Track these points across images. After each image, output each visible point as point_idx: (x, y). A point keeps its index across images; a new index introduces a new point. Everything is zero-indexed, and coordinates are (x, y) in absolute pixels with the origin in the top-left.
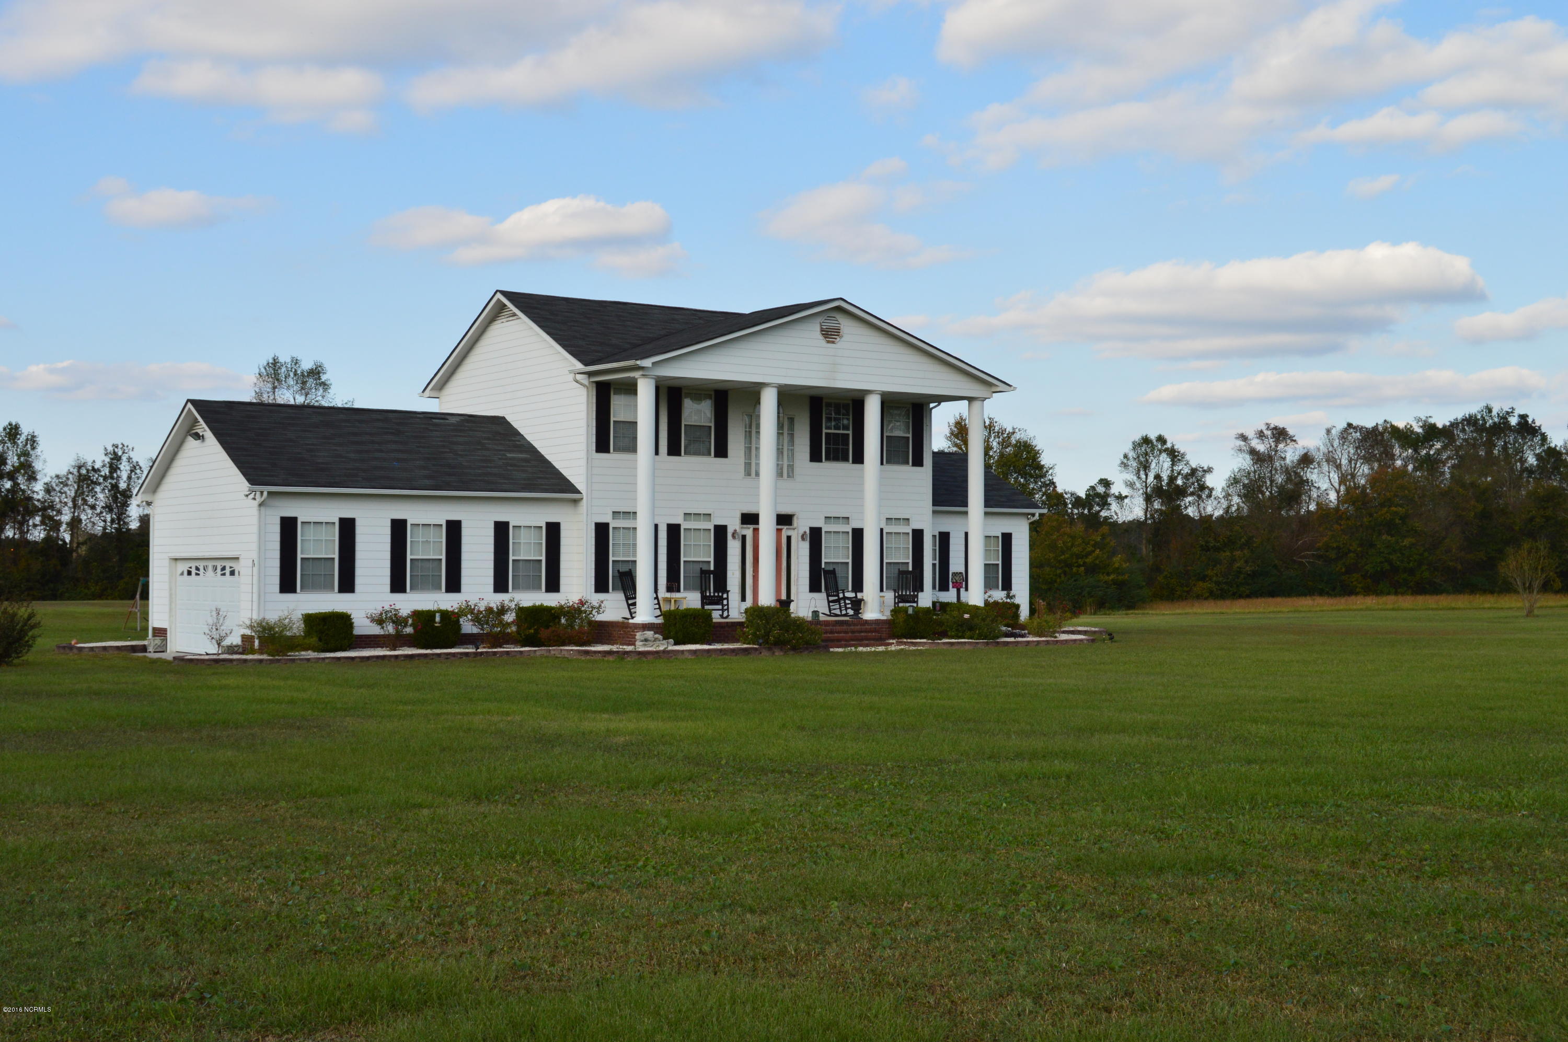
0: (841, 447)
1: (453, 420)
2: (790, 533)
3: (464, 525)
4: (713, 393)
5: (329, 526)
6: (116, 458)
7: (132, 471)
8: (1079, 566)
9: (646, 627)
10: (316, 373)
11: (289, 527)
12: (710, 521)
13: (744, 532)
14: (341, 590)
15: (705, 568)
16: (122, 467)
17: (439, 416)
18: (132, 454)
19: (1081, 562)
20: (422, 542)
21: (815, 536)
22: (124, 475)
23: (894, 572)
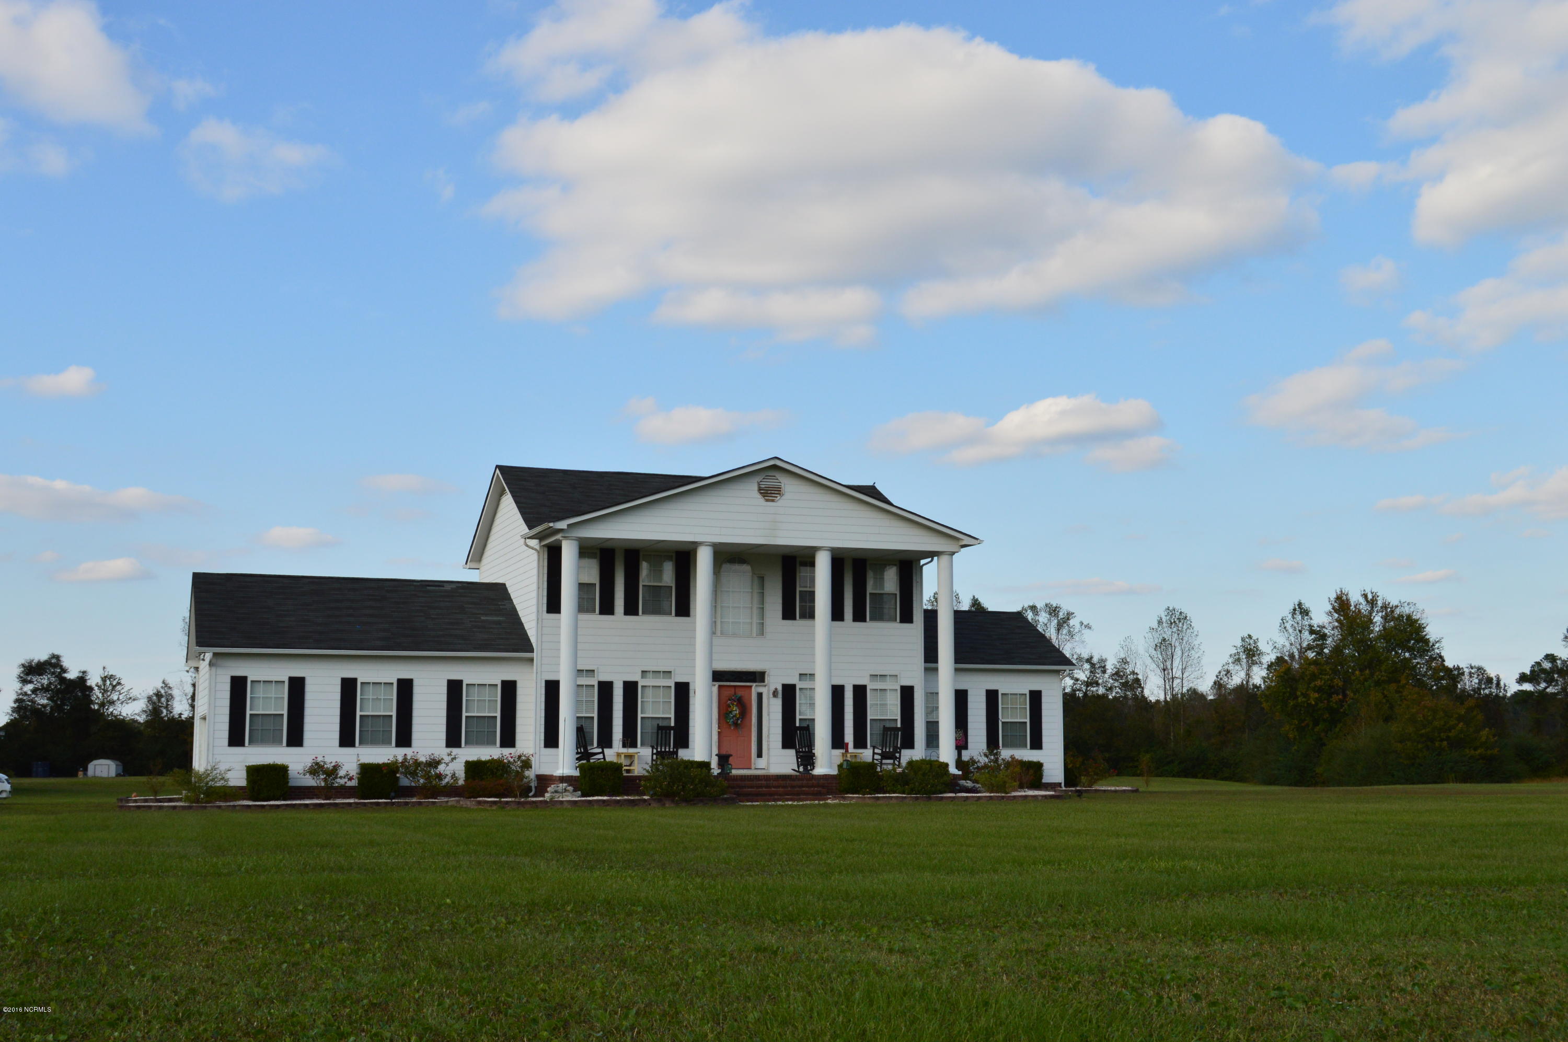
0: (808, 604)
1: (448, 587)
2: (761, 690)
3: (415, 683)
4: (674, 555)
5: (280, 685)
8: (1442, 740)
9: (563, 779)
11: (238, 686)
12: (671, 678)
14: (289, 744)
15: (664, 724)
17: (436, 584)
19: (1443, 735)
20: (373, 699)
21: (789, 694)
23: (878, 728)
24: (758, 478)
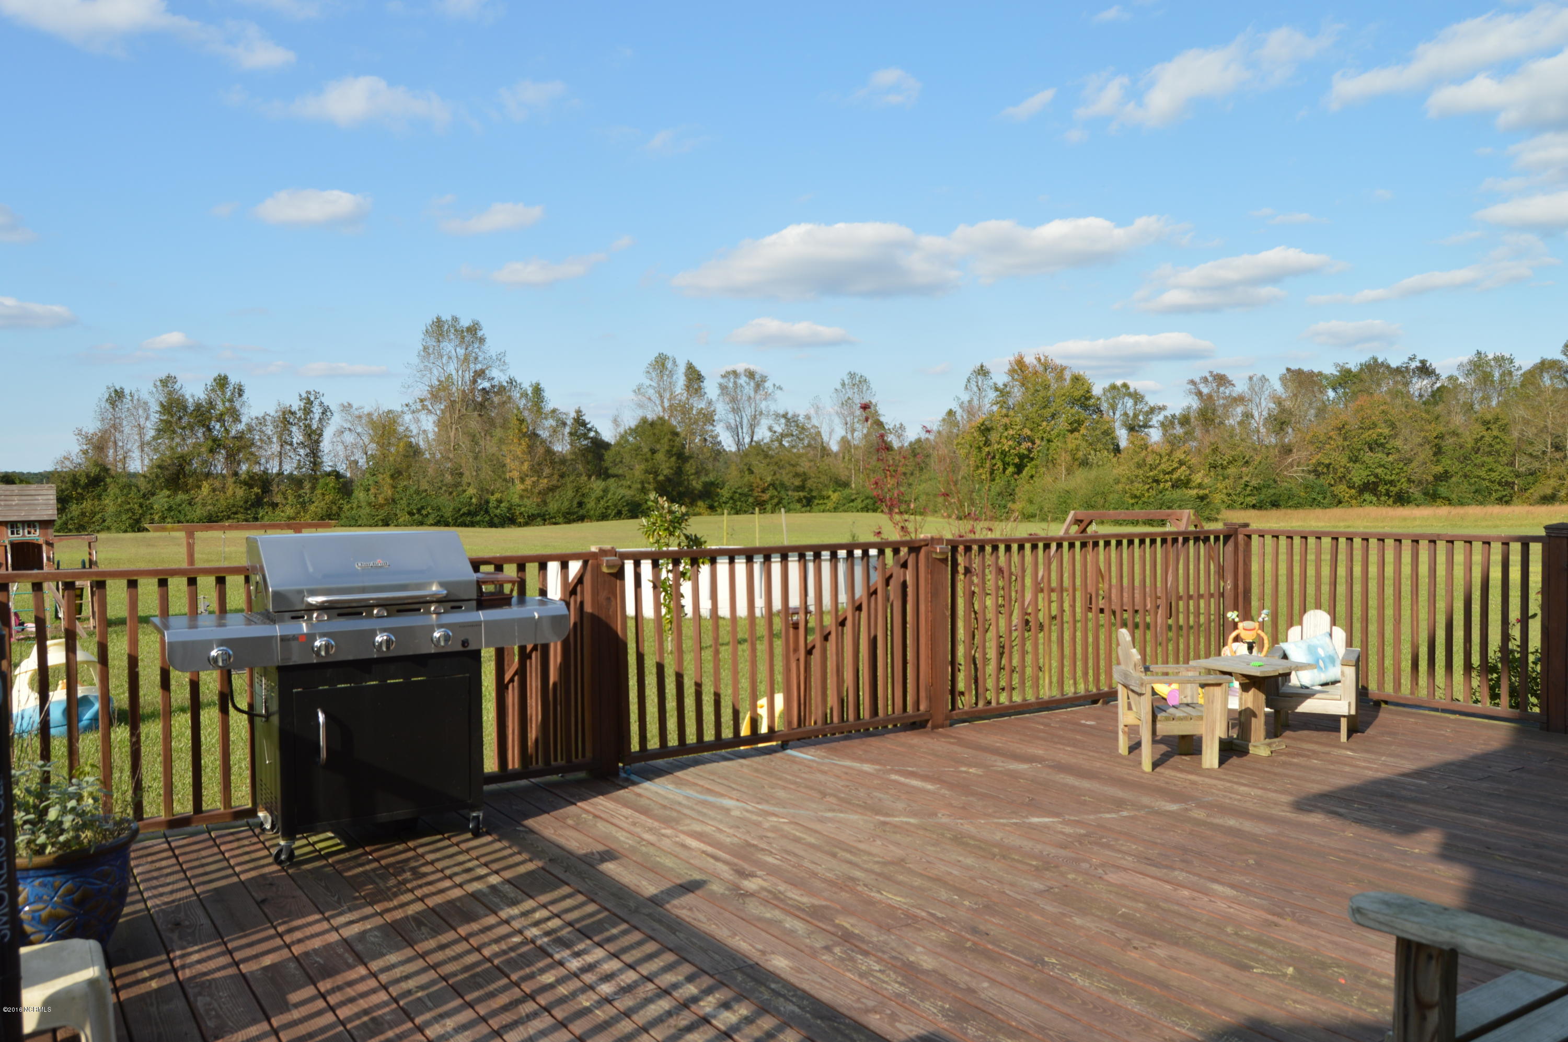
6: (309, 402)
7: (323, 413)
10: (473, 330)
16: (314, 410)
18: (323, 400)
22: (317, 416)
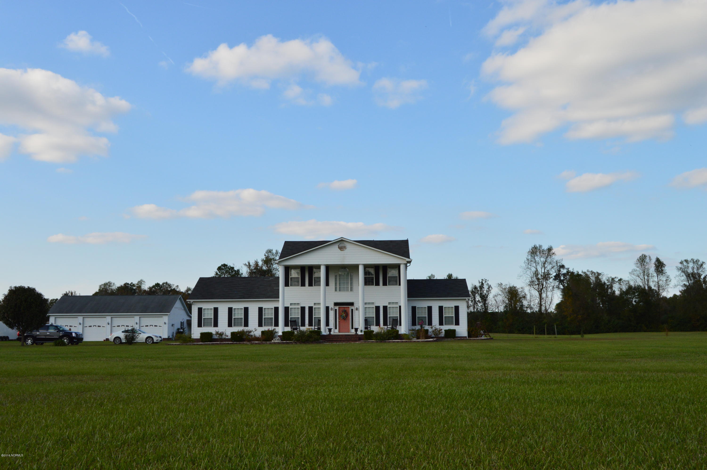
2: (352, 308)
3: (249, 308)
9: (279, 336)
13: (336, 308)
14: (214, 326)
20: (237, 313)
23: (391, 320)
24: (338, 244)
